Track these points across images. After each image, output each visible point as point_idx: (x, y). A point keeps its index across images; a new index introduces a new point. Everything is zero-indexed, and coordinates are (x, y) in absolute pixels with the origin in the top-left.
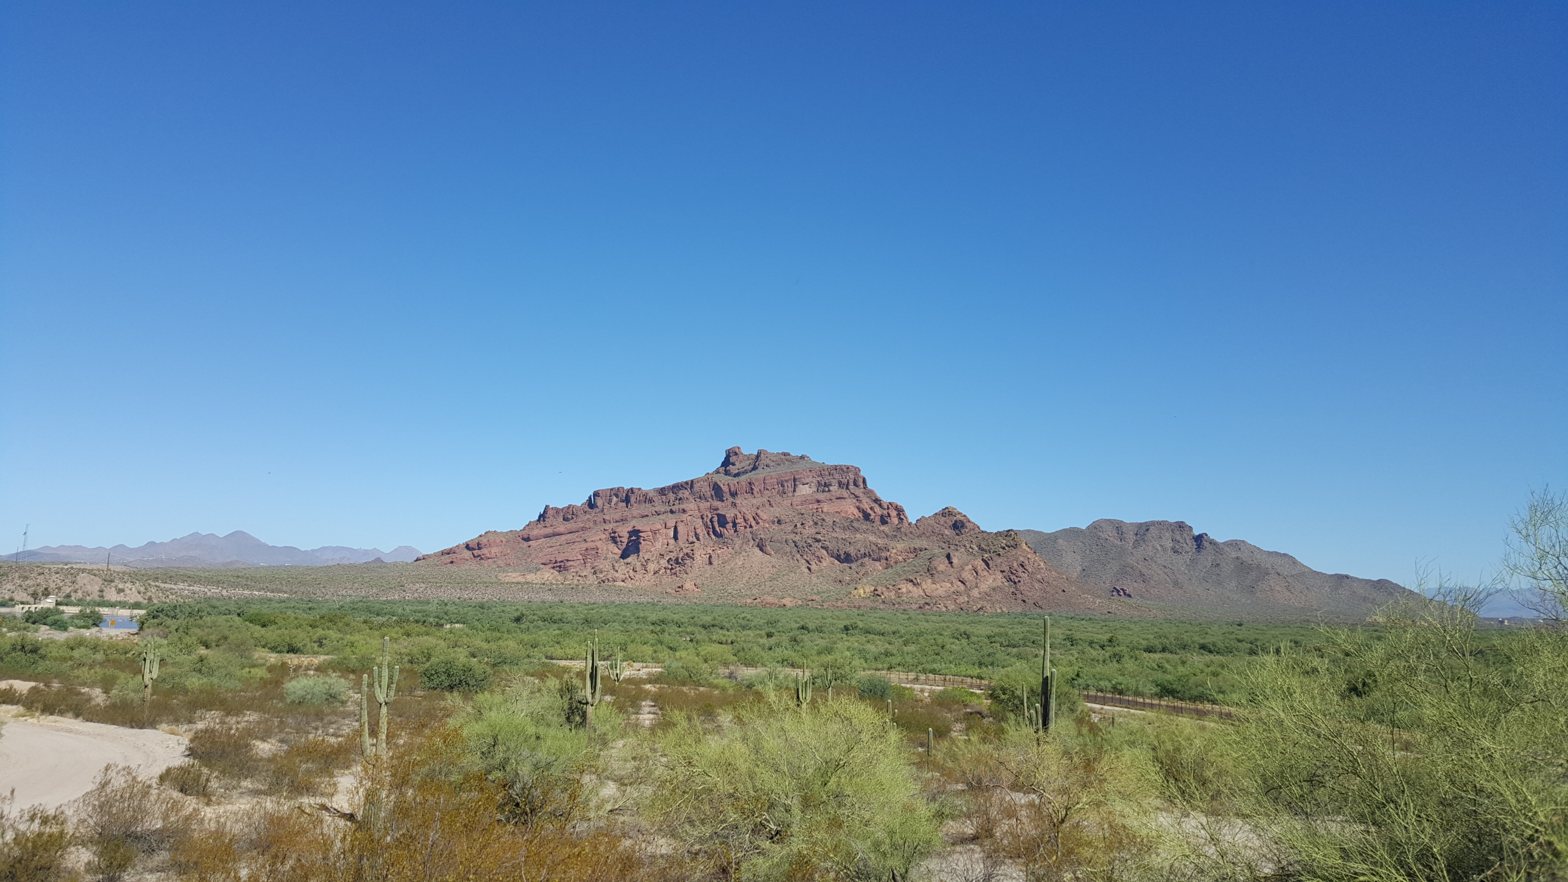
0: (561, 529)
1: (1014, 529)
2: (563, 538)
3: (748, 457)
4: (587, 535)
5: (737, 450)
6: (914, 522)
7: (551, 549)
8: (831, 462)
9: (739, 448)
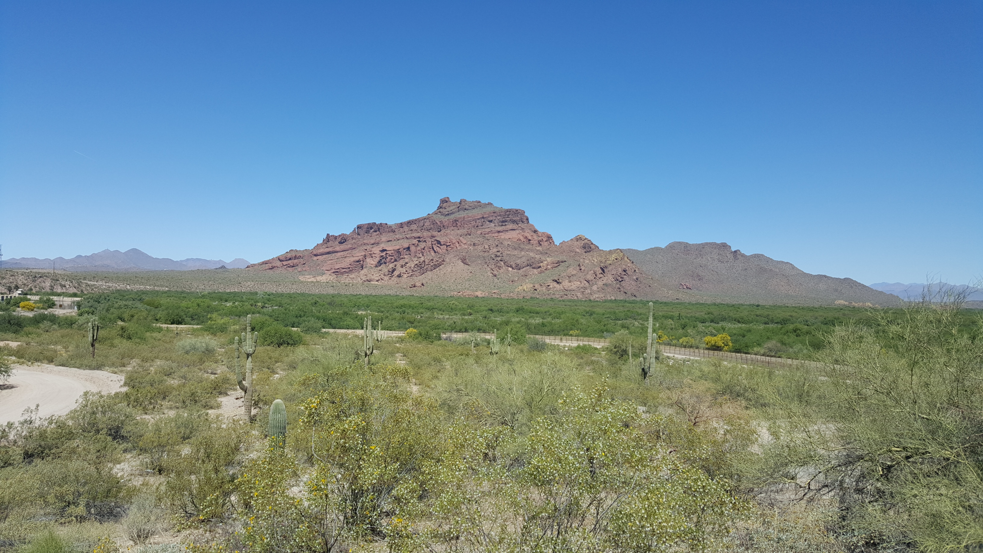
0: (338, 249)
1: (620, 248)
2: (339, 254)
3: (454, 204)
4: (354, 252)
5: (447, 200)
6: (558, 244)
7: (331, 261)
8: (506, 207)
9: (448, 198)
